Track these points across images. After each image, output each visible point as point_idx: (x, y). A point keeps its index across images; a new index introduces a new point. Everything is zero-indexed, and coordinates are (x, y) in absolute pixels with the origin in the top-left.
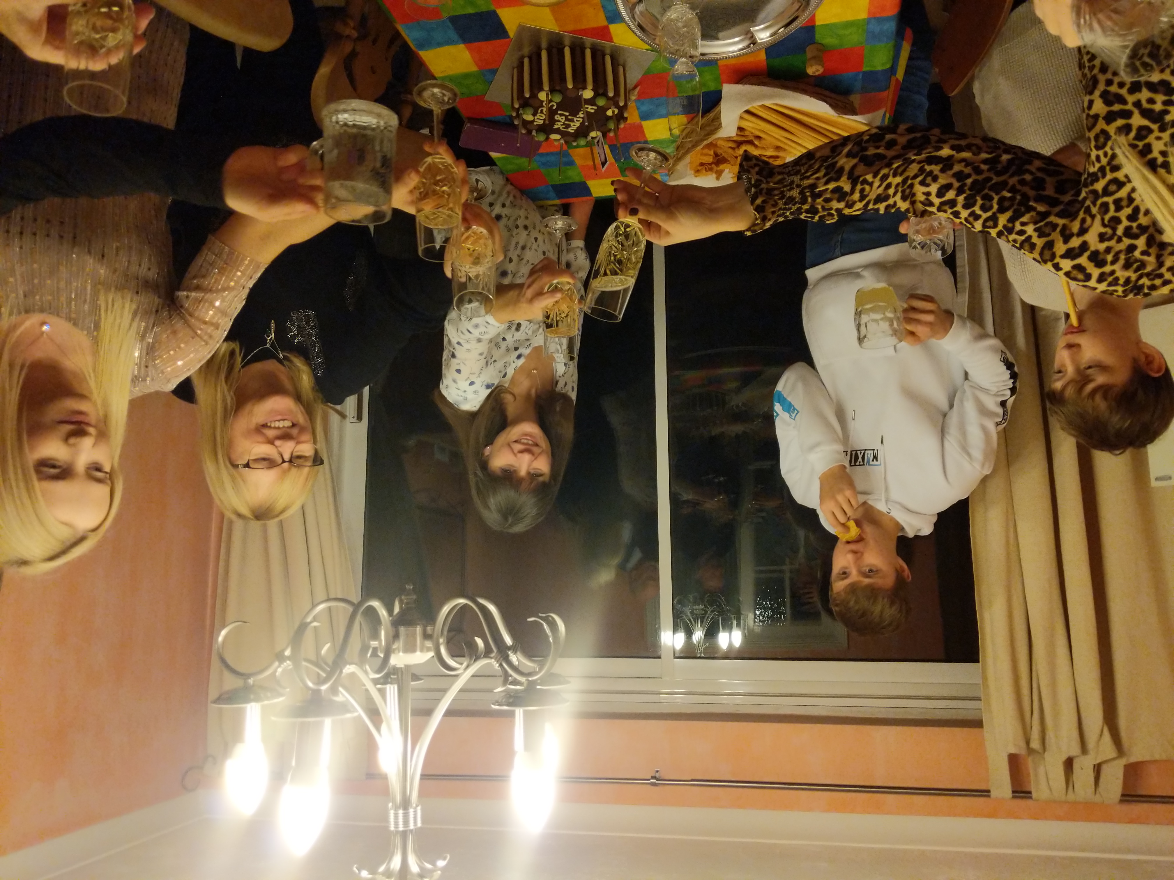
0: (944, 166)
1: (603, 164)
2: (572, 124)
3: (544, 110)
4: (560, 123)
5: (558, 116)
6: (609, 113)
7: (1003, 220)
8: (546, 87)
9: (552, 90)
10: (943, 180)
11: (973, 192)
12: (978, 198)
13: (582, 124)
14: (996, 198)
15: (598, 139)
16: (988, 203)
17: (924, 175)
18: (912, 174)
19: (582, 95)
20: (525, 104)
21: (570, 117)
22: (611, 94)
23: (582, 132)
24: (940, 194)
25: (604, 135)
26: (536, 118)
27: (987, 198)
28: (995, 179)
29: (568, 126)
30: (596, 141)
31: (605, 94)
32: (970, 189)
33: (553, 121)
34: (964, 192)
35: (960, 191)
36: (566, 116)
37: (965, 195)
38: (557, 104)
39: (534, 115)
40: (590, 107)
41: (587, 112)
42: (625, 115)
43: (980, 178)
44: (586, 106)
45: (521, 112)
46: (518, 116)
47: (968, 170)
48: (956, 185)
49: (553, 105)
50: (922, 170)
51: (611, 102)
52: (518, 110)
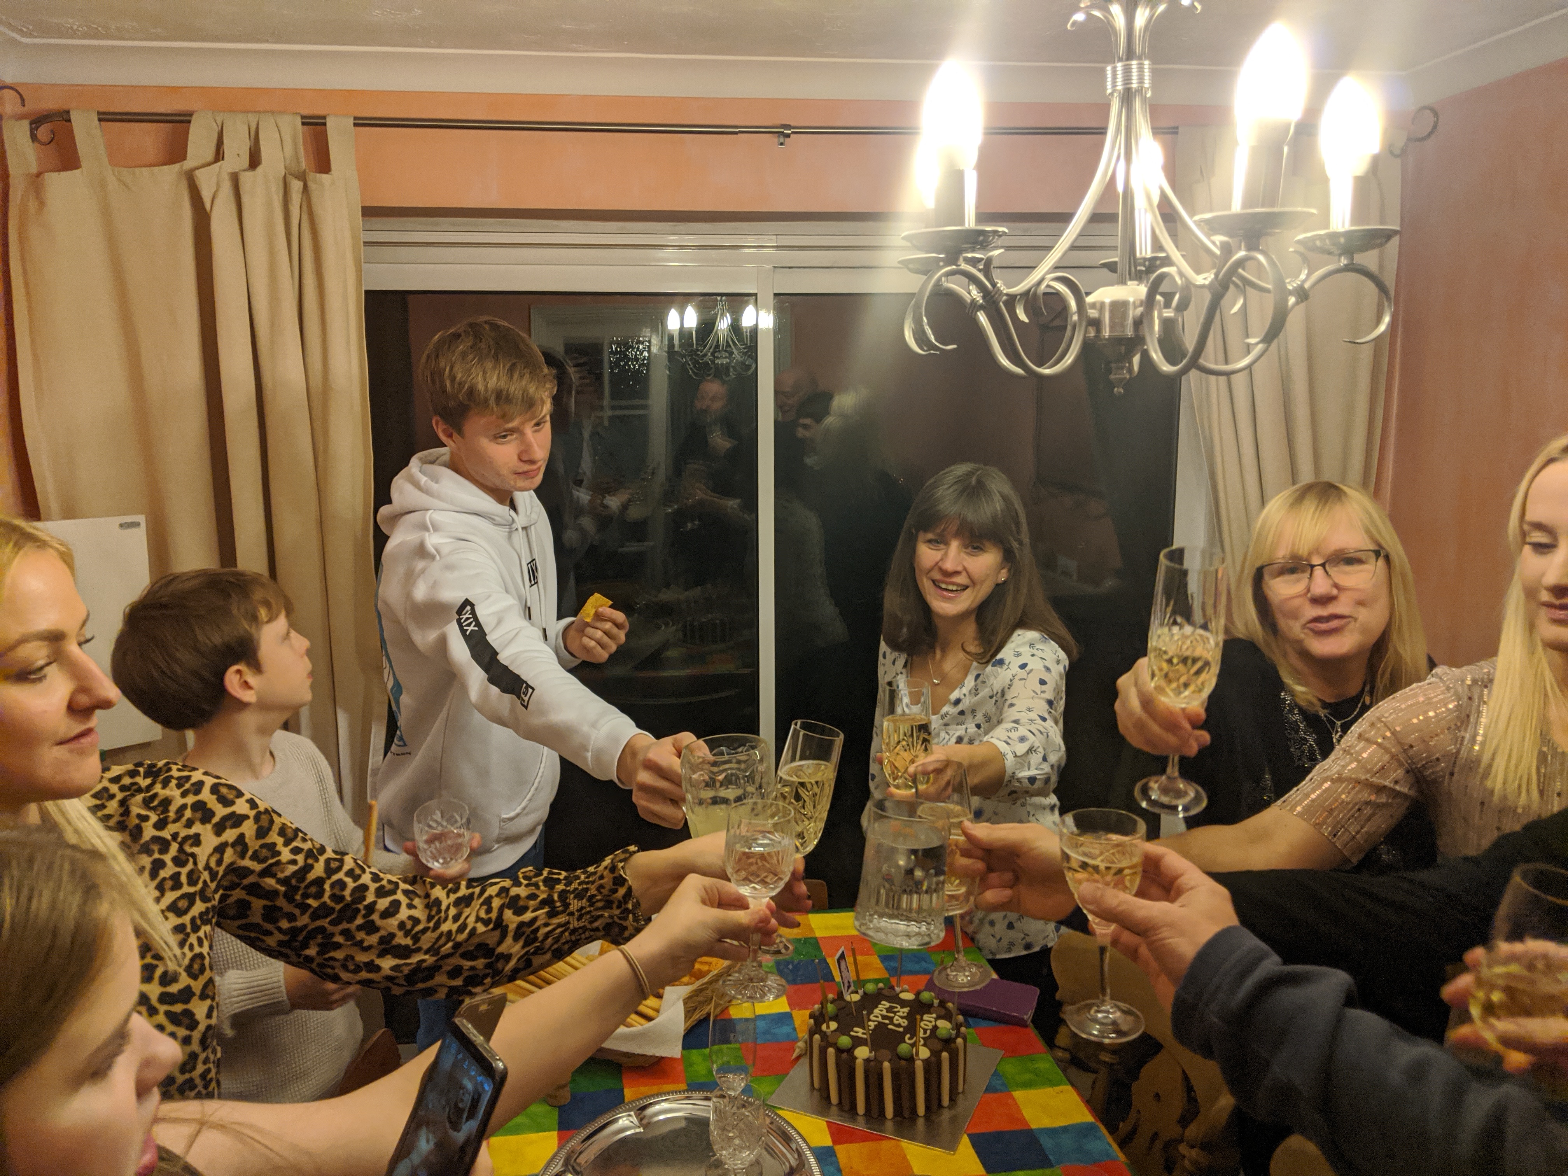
0: (390, 942)
1: (842, 956)
2: (884, 1013)
3: (921, 1034)
4: (901, 1014)
5: (903, 1024)
6: (833, 1025)
7: (319, 869)
8: (919, 1064)
9: (911, 1060)
10: (392, 923)
11: (354, 906)
12: (348, 898)
13: (870, 1012)
14: (326, 898)
15: (850, 991)
16: (337, 891)
17: (414, 932)
18: (429, 934)
19: (871, 1052)
20: (948, 1043)
21: (887, 1022)
22: (831, 1051)
23: (870, 1001)
24: (396, 904)
25: (840, 996)
26: (933, 1023)
27: (337, 898)
28: (325, 923)
29: (889, 1010)
30: (852, 988)
31: (839, 1051)
32: (358, 910)
33: (910, 1017)
34: (366, 907)
35: (371, 908)
36: (892, 1023)
37: (365, 903)
38: (905, 1042)
39: (935, 1028)
40: (860, 1035)
41: (864, 1028)
42: (812, 1021)
43: (345, 925)
44: (865, 1036)
45: (954, 1032)
46: (957, 1027)
47: (360, 935)
48: (375, 917)
49: (909, 1039)
50: (416, 939)
51: (831, 1040)
52: (958, 1035)
